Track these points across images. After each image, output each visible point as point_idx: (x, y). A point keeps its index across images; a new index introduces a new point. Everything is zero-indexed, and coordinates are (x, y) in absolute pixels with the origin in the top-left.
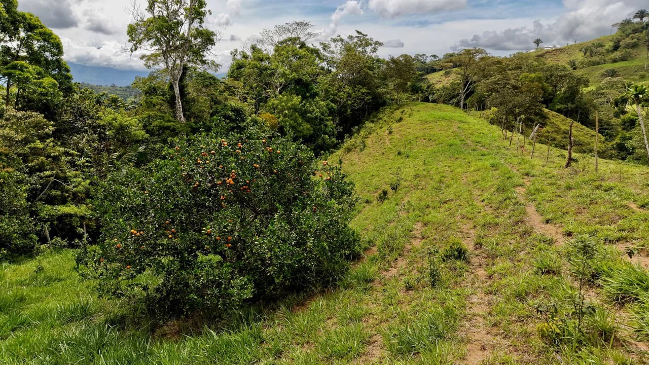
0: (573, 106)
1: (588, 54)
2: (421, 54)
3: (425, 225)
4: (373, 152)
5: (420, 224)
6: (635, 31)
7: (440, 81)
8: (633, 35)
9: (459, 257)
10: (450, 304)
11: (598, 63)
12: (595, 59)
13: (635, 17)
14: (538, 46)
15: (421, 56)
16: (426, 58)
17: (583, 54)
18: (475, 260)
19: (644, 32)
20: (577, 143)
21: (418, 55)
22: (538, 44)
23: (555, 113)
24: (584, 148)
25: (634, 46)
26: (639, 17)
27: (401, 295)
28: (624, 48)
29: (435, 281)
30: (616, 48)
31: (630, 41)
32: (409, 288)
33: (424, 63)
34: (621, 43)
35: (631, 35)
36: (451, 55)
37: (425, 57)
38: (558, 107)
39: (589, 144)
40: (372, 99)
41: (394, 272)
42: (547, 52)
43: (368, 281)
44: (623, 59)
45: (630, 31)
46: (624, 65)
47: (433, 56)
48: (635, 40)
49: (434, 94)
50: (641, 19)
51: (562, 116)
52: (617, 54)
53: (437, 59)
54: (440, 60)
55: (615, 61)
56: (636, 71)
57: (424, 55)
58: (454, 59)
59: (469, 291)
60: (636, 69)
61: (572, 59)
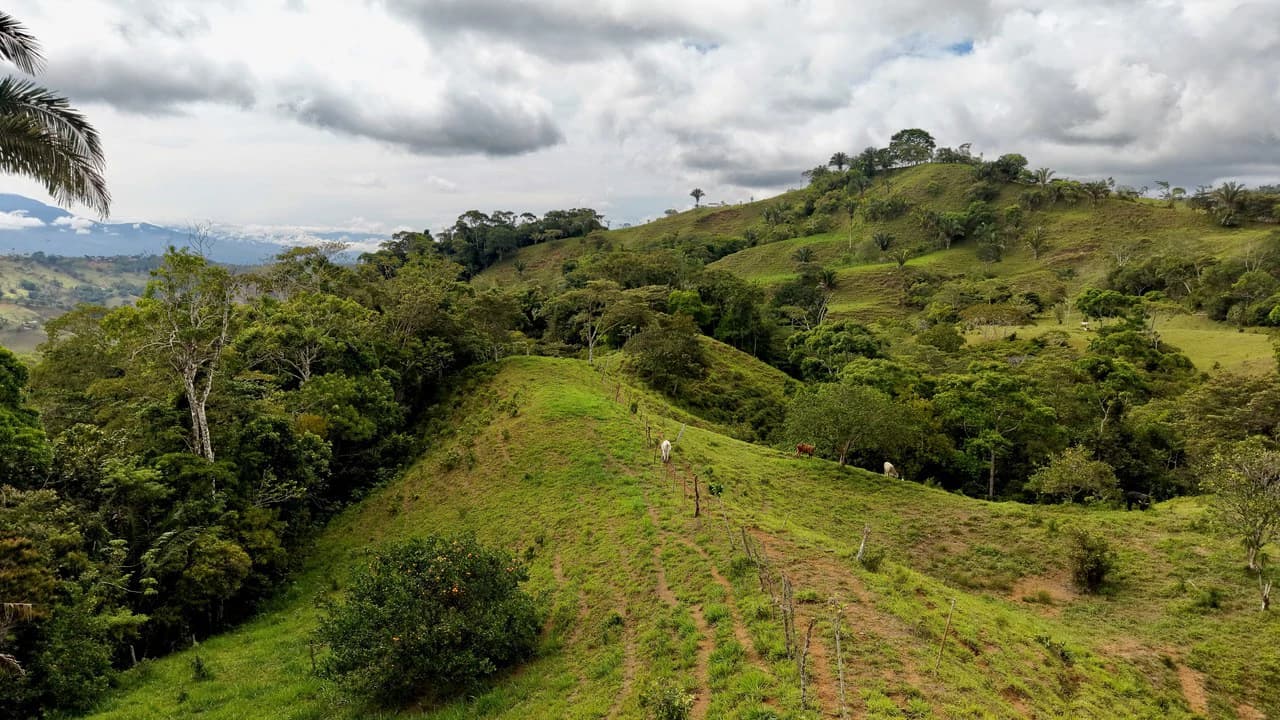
0: (746, 333)
1: (772, 218)
2: (504, 211)
3: (588, 593)
4: (488, 472)
5: (582, 593)
6: (833, 186)
7: (542, 262)
8: (830, 192)
9: (617, 624)
10: (617, 652)
11: (786, 237)
12: (783, 229)
13: (831, 163)
14: (698, 200)
15: (504, 215)
16: (514, 218)
17: (764, 220)
18: (628, 623)
19: (845, 188)
20: (753, 393)
21: (500, 212)
22: (697, 198)
23: (722, 344)
24: (762, 400)
25: (833, 209)
26: (836, 164)
27: (587, 653)
28: (820, 212)
29: (606, 640)
30: (810, 211)
31: (827, 202)
32: (591, 647)
33: (511, 227)
34: (815, 205)
35: (827, 193)
36: (559, 215)
37: (511, 217)
38: (727, 334)
39: (770, 393)
40: (455, 356)
41: (575, 639)
42: (713, 215)
43: (560, 648)
44: (820, 230)
45: (825, 186)
46: (821, 240)
47: (526, 215)
48: (834, 200)
49: (539, 307)
50: (840, 168)
51: (734, 349)
52: (811, 223)
53: (535, 221)
54: (539, 222)
55: (809, 233)
56: (838, 251)
57: (510, 213)
58: (562, 221)
59: (625, 643)
60: (838, 248)
61: (749, 228)
